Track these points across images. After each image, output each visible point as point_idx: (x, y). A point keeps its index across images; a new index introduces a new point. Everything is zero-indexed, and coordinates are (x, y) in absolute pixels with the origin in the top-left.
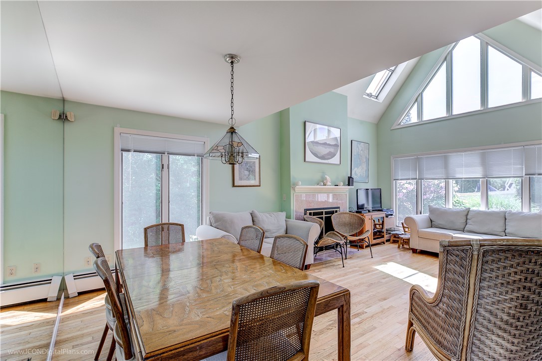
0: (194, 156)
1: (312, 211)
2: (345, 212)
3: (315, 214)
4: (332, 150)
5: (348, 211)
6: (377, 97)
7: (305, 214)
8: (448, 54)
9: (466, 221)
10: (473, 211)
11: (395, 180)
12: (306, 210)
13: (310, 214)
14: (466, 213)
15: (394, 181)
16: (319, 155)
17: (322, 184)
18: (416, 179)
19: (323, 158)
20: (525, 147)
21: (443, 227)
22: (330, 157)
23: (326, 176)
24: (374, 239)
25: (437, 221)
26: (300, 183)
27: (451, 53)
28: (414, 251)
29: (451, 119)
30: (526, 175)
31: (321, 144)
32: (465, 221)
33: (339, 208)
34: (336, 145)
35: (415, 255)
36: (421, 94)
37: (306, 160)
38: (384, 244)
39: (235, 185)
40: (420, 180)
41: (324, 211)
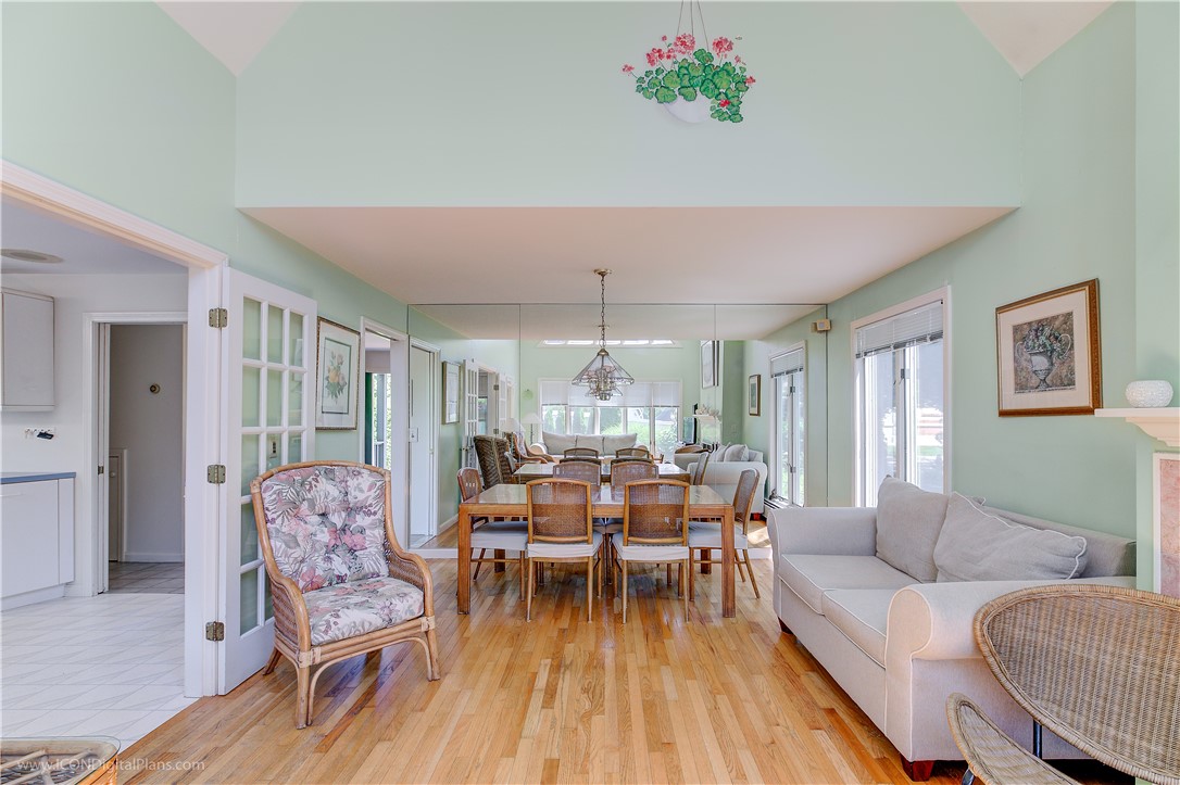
39: (1004, 409)
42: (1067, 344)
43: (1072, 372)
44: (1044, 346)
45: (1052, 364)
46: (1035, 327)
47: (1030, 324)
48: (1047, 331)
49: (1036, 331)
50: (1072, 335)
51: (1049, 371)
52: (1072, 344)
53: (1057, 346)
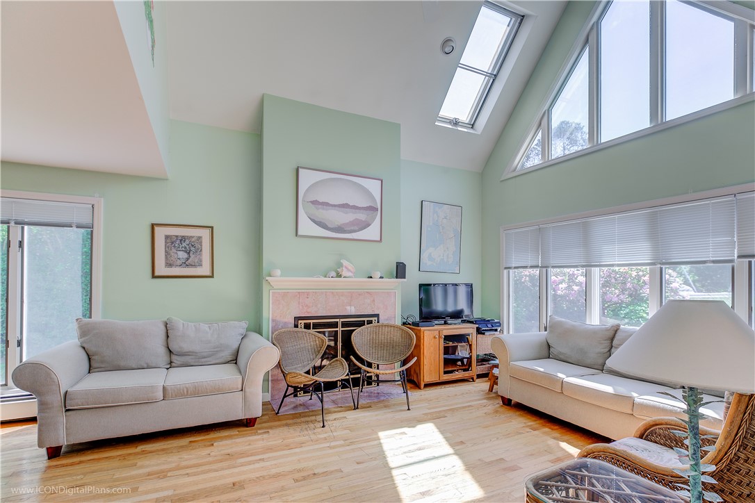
0: (72, 227)
1: (312, 321)
2: (392, 323)
3: (316, 326)
4: (362, 216)
5: (398, 322)
6: (473, 125)
7: (296, 326)
8: (592, 28)
9: (610, 351)
10: (625, 331)
11: (506, 268)
12: (297, 319)
13: (307, 326)
14: (610, 334)
15: (505, 271)
16: (330, 226)
17: (334, 274)
18: (537, 267)
19: (339, 229)
20: (739, 197)
21: (565, 359)
22: (356, 228)
23: (342, 261)
24: (445, 373)
25: (557, 348)
26: (278, 272)
27: (597, 26)
28: (507, 402)
29: (597, 151)
30: (739, 257)
31: (335, 206)
32: (607, 350)
33: (377, 316)
34: (372, 209)
35: (505, 409)
36: (549, 111)
37: (299, 233)
38: (474, 381)
39: (156, 274)
40: (545, 270)
41: (340, 321)
42: (198, 249)
43: (201, 261)
44: (185, 248)
45: (190, 256)
46: (180, 238)
47: (177, 236)
48: (187, 242)
49: (181, 241)
50: (201, 246)
51: (188, 259)
52: (201, 250)
53: (192, 249)
